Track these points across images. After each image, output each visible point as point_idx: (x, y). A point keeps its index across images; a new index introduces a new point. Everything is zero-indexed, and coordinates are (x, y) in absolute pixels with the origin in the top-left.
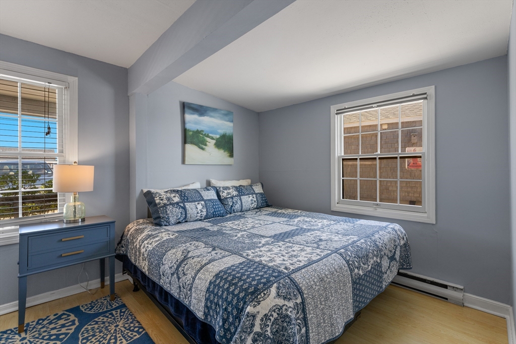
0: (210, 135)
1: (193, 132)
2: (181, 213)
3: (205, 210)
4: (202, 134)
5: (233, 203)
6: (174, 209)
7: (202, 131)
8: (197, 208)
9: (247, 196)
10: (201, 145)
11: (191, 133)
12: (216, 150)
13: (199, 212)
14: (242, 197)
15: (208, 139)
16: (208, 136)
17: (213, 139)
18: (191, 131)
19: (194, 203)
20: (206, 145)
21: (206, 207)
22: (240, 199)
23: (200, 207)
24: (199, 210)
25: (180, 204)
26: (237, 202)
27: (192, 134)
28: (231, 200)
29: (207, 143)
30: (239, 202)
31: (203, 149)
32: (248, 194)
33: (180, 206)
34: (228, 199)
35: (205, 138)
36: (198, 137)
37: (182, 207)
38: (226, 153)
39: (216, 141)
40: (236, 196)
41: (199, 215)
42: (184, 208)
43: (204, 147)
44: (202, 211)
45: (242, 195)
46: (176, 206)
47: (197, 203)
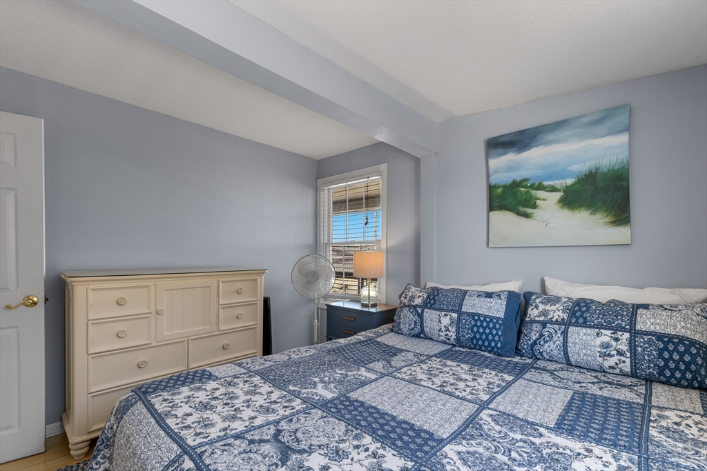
0: (546, 183)
1: (505, 187)
2: (415, 322)
3: (454, 330)
4: (523, 187)
5: (541, 335)
6: (409, 313)
7: (526, 180)
8: (440, 321)
9: (593, 332)
10: (522, 209)
11: (500, 190)
12: (566, 213)
13: (443, 329)
14: (572, 329)
15: (541, 194)
16: (540, 187)
17: (553, 189)
18: (499, 187)
19: (438, 312)
20: (534, 206)
21: (458, 324)
22: (565, 334)
23: (446, 321)
24: (442, 325)
25: (418, 309)
26: (551, 336)
27: (503, 192)
28: (540, 327)
29: (538, 202)
30: (558, 339)
31: (526, 216)
32: (600, 326)
33: (417, 311)
34: (535, 325)
35: (534, 192)
36: (515, 194)
37: (419, 315)
38: (598, 216)
39: (564, 192)
40: (557, 322)
41: (444, 334)
42: (421, 316)
43: (529, 211)
44: (448, 330)
45: (577, 324)
46: (412, 310)
47: (443, 313)
